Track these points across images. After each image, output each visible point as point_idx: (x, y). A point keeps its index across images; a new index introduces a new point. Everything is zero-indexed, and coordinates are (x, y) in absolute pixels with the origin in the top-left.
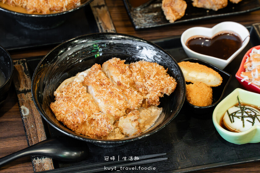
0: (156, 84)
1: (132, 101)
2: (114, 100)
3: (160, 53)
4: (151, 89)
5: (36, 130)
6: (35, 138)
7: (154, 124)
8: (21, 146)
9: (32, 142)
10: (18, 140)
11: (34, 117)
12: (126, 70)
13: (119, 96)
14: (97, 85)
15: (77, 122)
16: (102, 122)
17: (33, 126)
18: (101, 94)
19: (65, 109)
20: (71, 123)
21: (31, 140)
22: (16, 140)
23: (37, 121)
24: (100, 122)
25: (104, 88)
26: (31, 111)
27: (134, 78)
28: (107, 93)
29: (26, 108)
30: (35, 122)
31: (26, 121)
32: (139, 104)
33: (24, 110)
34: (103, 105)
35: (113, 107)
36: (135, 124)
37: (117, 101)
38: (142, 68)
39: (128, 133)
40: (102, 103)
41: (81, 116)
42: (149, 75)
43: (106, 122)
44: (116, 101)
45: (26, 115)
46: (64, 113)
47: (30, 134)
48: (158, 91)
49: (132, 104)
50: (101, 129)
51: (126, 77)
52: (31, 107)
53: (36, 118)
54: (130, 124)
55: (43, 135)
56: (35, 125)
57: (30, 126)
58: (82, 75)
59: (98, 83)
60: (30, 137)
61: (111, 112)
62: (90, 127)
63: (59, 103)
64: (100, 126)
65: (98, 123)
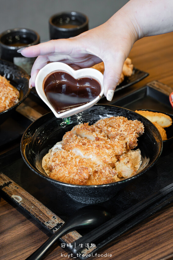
0: (128, 128)
1: (117, 147)
2: (103, 151)
3: (111, 109)
4: (126, 133)
5: (38, 209)
6: (41, 215)
7: (141, 161)
8: (29, 229)
9: (41, 218)
10: (23, 226)
11: (28, 200)
12: (94, 129)
13: (105, 146)
14: (81, 146)
15: (84, 178)
16: (105, 171)
17: (33, 207)
18: (89, 151)
19: (67, 173)
20: (79, 180)
21: (40, 217)
22: (22, 226)
23: (34, 202)
24: (103, 171)
25: (89, 145)
26: (22, 196)
27: (106, 132)
28: (94, 148)
29: (16, 196)
30: (32, 204)
31: (24, 205)
32: (124, 148)
33: (16, 198)
34: (96, 159)
35: (106, 156)
36: (129, 165)
37: (107, 151)
38: (107, 122)
39: (126, 176)
40: (94, 157)
41: (86, 171)
42: (117, 125)
43: (110, 169)
44: (105, 151)
45: (20, 201)
46: (68, 175)
47: (35, 213)
48: (135, 132)
49: (119, 150)
50: (107, 177)
51: (99, 133)
52: (20, 194)
53: (31, 200)
54: (125, 166)
55: (47, 210)
56: (34, 205)
57: (30, 208)
58: (56, 149)
59: (81, 144)
60: (37, 215)
61: (107, 160)
62: (95, 180)
63: (57, 170)
64: (105, 175)
65: (101, 173)
